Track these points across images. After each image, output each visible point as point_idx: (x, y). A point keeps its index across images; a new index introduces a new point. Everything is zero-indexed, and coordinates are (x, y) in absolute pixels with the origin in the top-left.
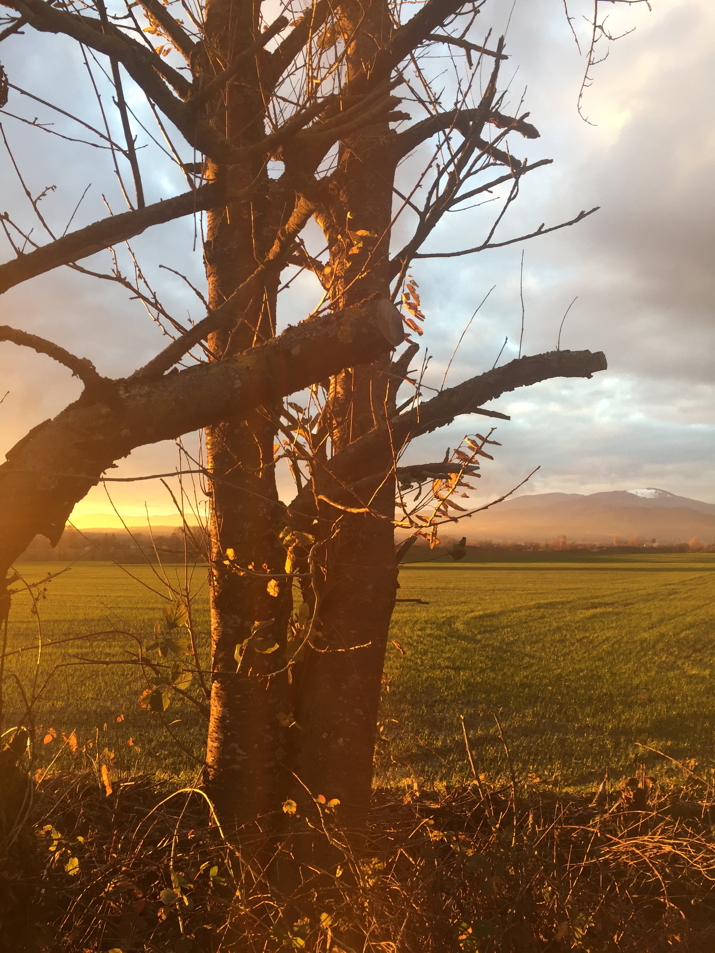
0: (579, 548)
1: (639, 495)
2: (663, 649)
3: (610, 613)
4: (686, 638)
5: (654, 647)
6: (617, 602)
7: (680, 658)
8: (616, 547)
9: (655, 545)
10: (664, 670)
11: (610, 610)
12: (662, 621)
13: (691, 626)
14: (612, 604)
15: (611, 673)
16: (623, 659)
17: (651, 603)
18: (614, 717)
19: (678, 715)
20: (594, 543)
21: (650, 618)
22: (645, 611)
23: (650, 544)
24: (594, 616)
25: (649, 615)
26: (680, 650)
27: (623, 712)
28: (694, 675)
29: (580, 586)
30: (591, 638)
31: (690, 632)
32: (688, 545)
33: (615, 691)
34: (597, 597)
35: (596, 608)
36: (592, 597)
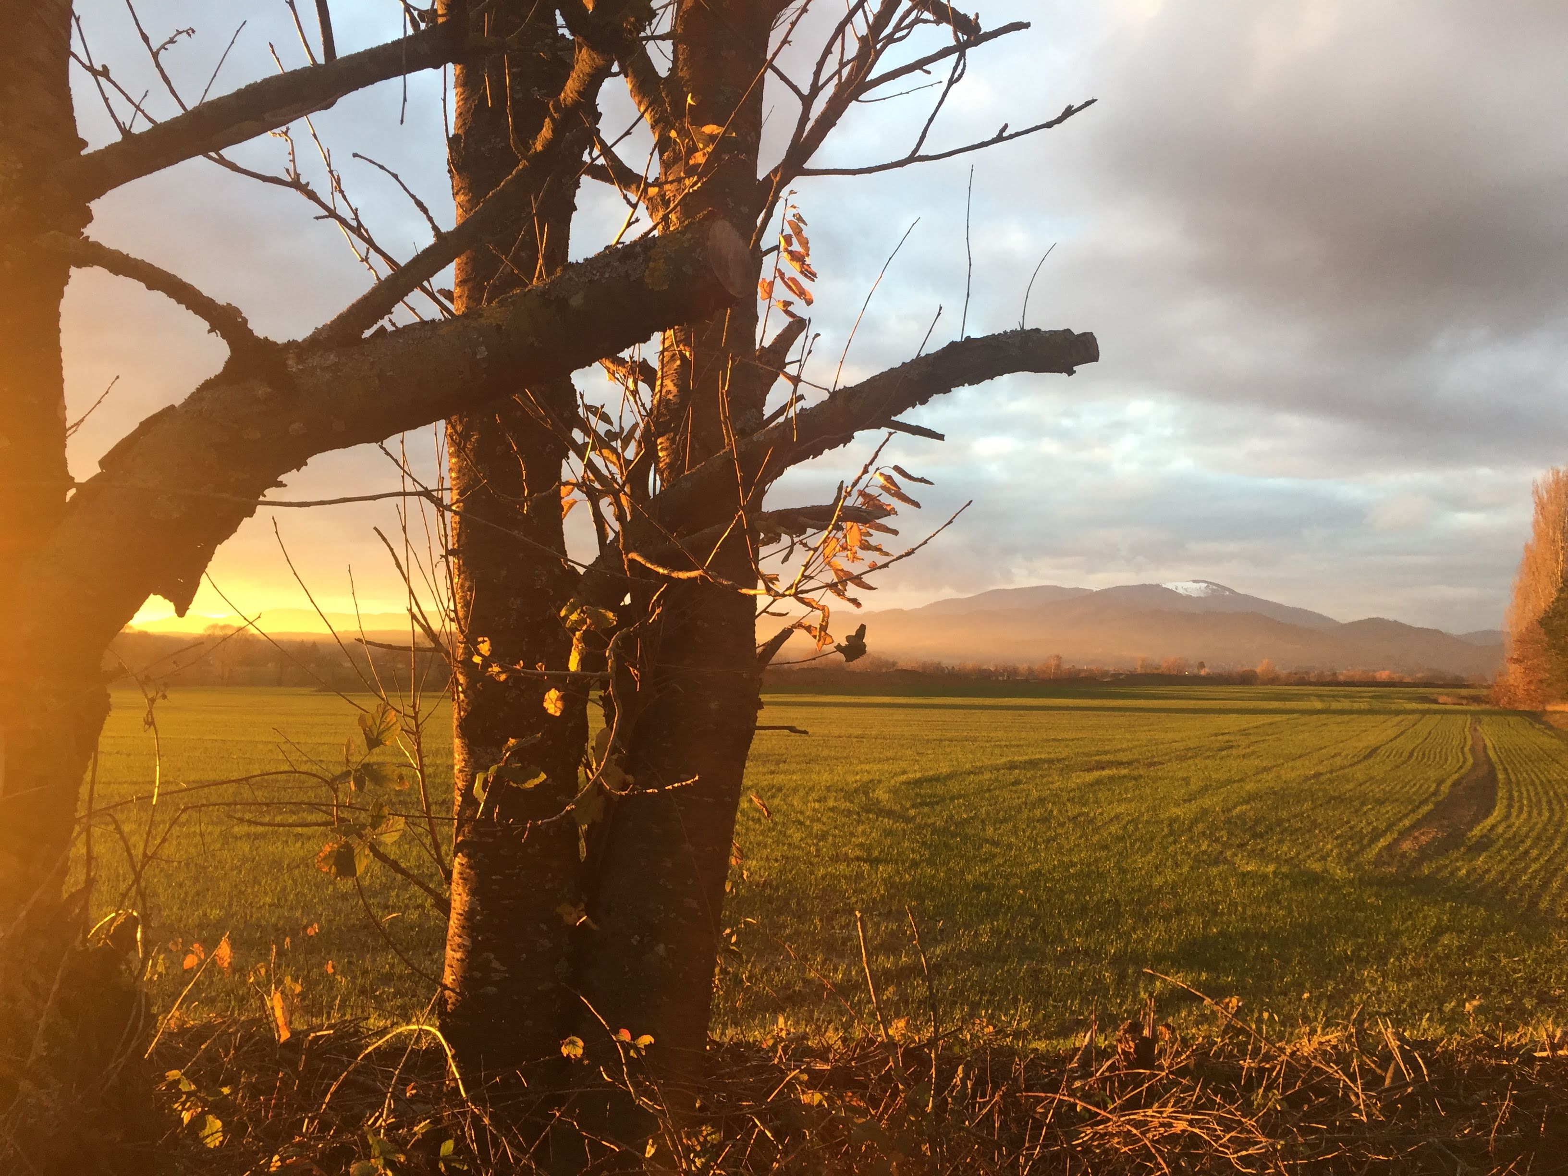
0: (1082, 675)
1: (1181, 591)
2: (1204, 833)
3: (1124, 777)
4: (1241, 817)
5: (1190, 829)
6: (1137, 761)
7: (1230, 847)
8: (1141, 675)
9: (1203, 672)
10: (1202, 864)
11: (1124, 771)
12: (1207, 790)
13: (1251, 798)
14: (1129, 763)
15: (1119, 869)
16: (1139, 848)
17: (1190, 762)
18: (1120, 937)
19: (1221, 933)
20: (1106, 668)
21: (1188, 784)
22: (1180, 774)
23: (1196, 671)
24: (1098, 782)
25: (1186, 780)
26: (1231, 834)
27: (1134, 929)
28: (1248, 872)
29: (1080, 735)
30: (1092, 815)
31: (1249, 807)
32: (1255, 672)
33: (1122, 897)
34: (1106, 753)
35: (1103, 768)
36: (1098, 753)
